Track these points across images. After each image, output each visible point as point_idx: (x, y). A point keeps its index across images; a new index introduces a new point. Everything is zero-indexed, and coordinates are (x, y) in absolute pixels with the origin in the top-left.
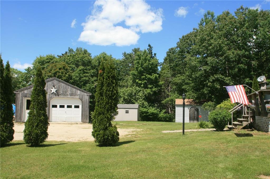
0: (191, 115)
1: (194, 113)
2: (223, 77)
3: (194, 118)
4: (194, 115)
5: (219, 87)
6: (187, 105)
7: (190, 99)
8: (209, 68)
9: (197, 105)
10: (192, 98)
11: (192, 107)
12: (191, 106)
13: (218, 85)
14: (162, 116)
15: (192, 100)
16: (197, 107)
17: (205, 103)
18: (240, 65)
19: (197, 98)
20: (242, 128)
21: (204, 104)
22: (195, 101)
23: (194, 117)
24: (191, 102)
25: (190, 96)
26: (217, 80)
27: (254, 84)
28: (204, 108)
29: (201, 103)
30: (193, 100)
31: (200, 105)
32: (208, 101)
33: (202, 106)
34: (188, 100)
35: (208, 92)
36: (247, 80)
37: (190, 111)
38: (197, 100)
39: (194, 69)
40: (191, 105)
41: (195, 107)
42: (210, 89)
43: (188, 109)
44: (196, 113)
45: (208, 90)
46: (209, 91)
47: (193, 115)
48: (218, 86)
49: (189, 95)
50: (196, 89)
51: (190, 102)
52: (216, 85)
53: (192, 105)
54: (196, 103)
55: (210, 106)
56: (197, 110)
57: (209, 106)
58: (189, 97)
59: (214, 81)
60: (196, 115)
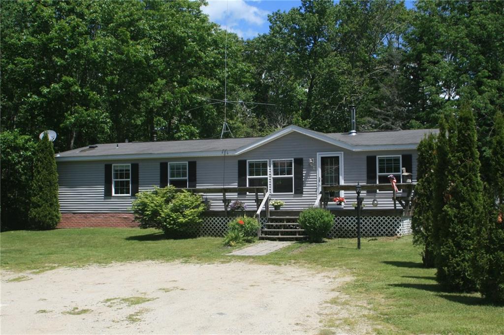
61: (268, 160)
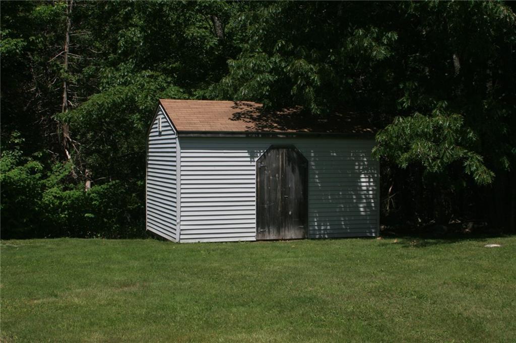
0: (269, 191)
1: (284, 181)
3: (284, 213)
4: (283, 194)
9: (300, 136)
11: (272, 148)
12: (268, 143)
14: (57, 202)
16: (302, 146)
23: (285, 205)
34: (231, 103)
37: (260, 171)
40: (266, 135)
41: (289, 147)
43: (252, 157)
44: (293, 181)
47: (279, 196)
51: (253, 119)
53: (275, 135)
56: (301, 164)
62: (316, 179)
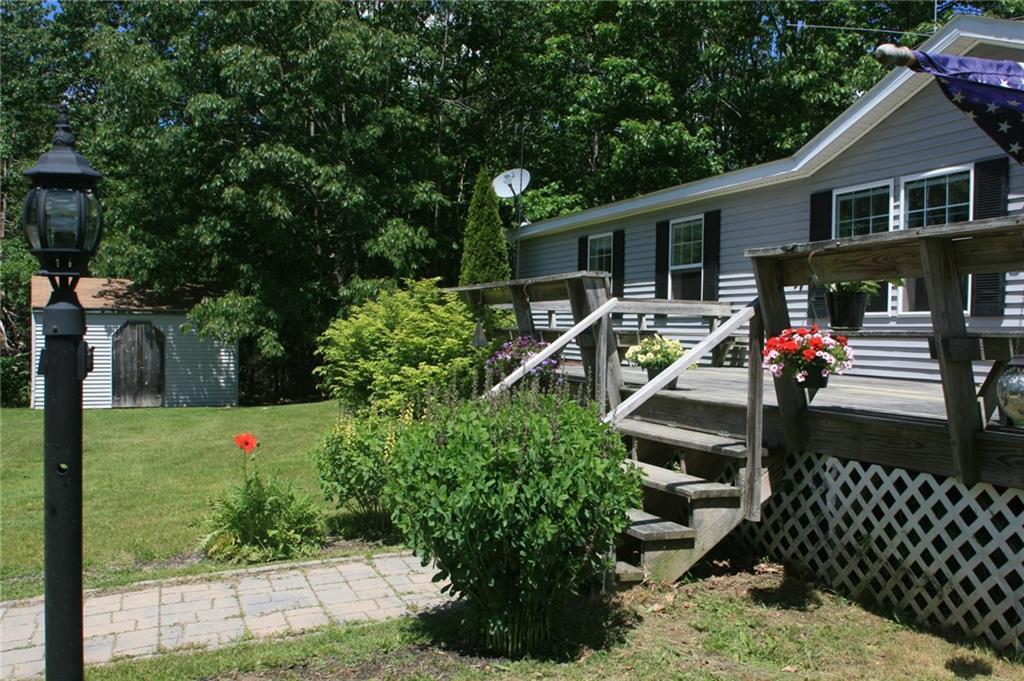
0: (125, 363)
1: (140, 353)
2: (305, 163)
3: (141, 382)
4: (139, 365)
5: (288, 214)
6: (102, 310)
7: (114, 276)
8: (228, 104)
9: (157, 313)
10: (127, 275)
11: (128, 324)
12: (124, 318)
13: (281, 204)
15: (130, 283)
16: (158, 322)
17: (205, 300)
18: (392, 111)
19: (155, 273)
20: (685, 567)
21: (198, 306)
22: (143, 293)
23: (141, 375)
24: (125, 295)
25: (118, 259)
26: (274, 176)
27: (480, 207)
28: (200, 326)
29: (179, 303)
30: (136, 285)
31: (174, 313)
32: (218, 290)
33: (188, 316)
34: (105, 281)
35: (218, 241)
36: (424, 191)
37: (116, 345)
38: (156, 285)
39: (144, 107)
40: (121, 312)
41: (144, 323)
42: (228, 225)
43: (109, 331)
44: (150, 353)
45: (220, 232)
46: (224, 233)
47: (135, 368)
48: (278, 208)
49: (113, 252)
50: (154, 224)
51: (117, 296)
52: (269, 204)
53: (130, 311)
54: (151, 300)
55: (229, 317)
56: (159, 339)
57: (227, 318)
58: (111, 267)
59: (255, 181)
60: (149, 368)
61: (890, 182)
62: (173, 355)
